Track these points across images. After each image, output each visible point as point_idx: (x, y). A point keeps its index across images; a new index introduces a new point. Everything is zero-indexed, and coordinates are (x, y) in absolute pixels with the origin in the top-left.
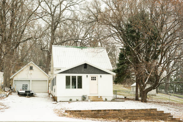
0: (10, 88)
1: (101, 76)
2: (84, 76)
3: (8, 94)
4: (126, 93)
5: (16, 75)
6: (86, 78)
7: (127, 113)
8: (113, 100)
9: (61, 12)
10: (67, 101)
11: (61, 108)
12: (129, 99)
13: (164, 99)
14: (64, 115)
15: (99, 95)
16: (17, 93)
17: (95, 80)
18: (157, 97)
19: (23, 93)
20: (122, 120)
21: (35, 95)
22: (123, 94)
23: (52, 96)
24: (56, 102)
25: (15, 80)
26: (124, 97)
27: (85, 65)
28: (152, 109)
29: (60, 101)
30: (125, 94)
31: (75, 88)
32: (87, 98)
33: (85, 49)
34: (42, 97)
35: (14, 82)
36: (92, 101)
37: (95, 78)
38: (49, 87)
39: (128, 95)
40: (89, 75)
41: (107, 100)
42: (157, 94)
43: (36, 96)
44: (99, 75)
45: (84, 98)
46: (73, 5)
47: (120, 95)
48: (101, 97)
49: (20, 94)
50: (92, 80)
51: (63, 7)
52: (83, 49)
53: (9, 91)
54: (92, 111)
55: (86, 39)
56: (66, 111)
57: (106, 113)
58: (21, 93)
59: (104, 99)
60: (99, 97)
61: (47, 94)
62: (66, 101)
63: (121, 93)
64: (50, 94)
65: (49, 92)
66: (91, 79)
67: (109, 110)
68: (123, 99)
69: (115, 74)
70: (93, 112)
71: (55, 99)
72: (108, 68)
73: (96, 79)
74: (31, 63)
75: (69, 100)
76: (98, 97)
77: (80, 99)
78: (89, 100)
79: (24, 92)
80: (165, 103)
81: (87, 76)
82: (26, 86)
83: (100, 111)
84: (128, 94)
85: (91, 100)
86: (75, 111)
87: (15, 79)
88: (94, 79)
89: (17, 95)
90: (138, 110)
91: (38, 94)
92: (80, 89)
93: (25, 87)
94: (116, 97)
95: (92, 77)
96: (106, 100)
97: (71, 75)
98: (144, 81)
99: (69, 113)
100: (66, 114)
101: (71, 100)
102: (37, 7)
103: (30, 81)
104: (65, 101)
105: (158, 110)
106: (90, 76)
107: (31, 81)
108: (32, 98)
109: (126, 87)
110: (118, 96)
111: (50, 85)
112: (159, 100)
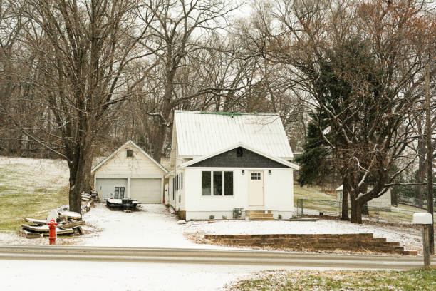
0: (91, 193)
1: (270, 171)
2: (237, 171)
3: (88, 206)
4: (324, 204)
5: (100, 167)
6: (241, 176)
7: (317, 241)
8: (294, 219)
9: (187, 33)
10: (206, 220)
11: (195, 231)
12: (328, 218)
13: (407, 218)
14: (204, 243)
15: (267, 209)
16: (106, 204)
17: (259, 178)
18: (393, 214)
19: (117, 204)
20: (303, 248)
21: (140, 208)
22: (319, 206)
23: (174, 209)
24: (184, 221)
25: (97, 179)
26: (318, 214)
27: (240, 151)
28: (363, 235)
29: (192, 220)
30: (323, 206)
31: (221, 194)
32: (243, 214)
33: (239, 116)
34: (155, 213)
35: (95, 182)
36: (253, 220)
37: (259, 174)
38: (166, 193)
39: (329, 209)
40: (246, 169)
41: (283, 218)
42: (393, 208)
43: (143, 211)
44: (266, 170)
45: (237, 215)
46: (212, 18)
47: (311, 208)
48: (270, 212)
49: (111, 207)
50: (252, 178)
51: (191, 22)
52: (235, 117)
53: (90, 199)
54: (253, 236)
55: (239, 90)
56: (207, 237)
57: (278, 241)
58: (114, 204)
59: (276, 216)
60: (266, 213)
61: (162, 206)
62: (204, 220)
63: (315, 204)
64: (168, 206)
65: (166, 203)
66: (250, 176)
67: (283, 235)
68: (315, 216)
69: (297, 167)
70: (255, 238)
71: (180, 215)
72: (284, 156)
73: (261, 176)
74: (130, 144)
75: (207, 218)
76: (264, 212)
77: (230, 215)
78: (247, 218)
79: (119, 201)
80: (404, 226)
81: (243, 171)
82: (123, 190)
83: (268, 236)
84: (329, 207)
85: (251, 217)
86: (223, 236)
87: (98, 175)
88: (256, 176)
89: (105, 207)
90: (338, 236)
91: (145, 207)
92: (229, 197)
93: (120, 192)
94: (302, 212)
95: (252, 174)
96: (280, 218)
97: (212, 169)
98: (357, 180)
99: (212, 240)
100: (207, 240)
101: (212, 218)
102: (143, 31)
103: (126, 179)
104: (201, 220)
105: (375, 236)
106: (249, 170)
107: (129, 180)
108: (135, 214)
109: (326, 192)
110: (306, 211)
111: (166, 188)
112: (395, 221)
